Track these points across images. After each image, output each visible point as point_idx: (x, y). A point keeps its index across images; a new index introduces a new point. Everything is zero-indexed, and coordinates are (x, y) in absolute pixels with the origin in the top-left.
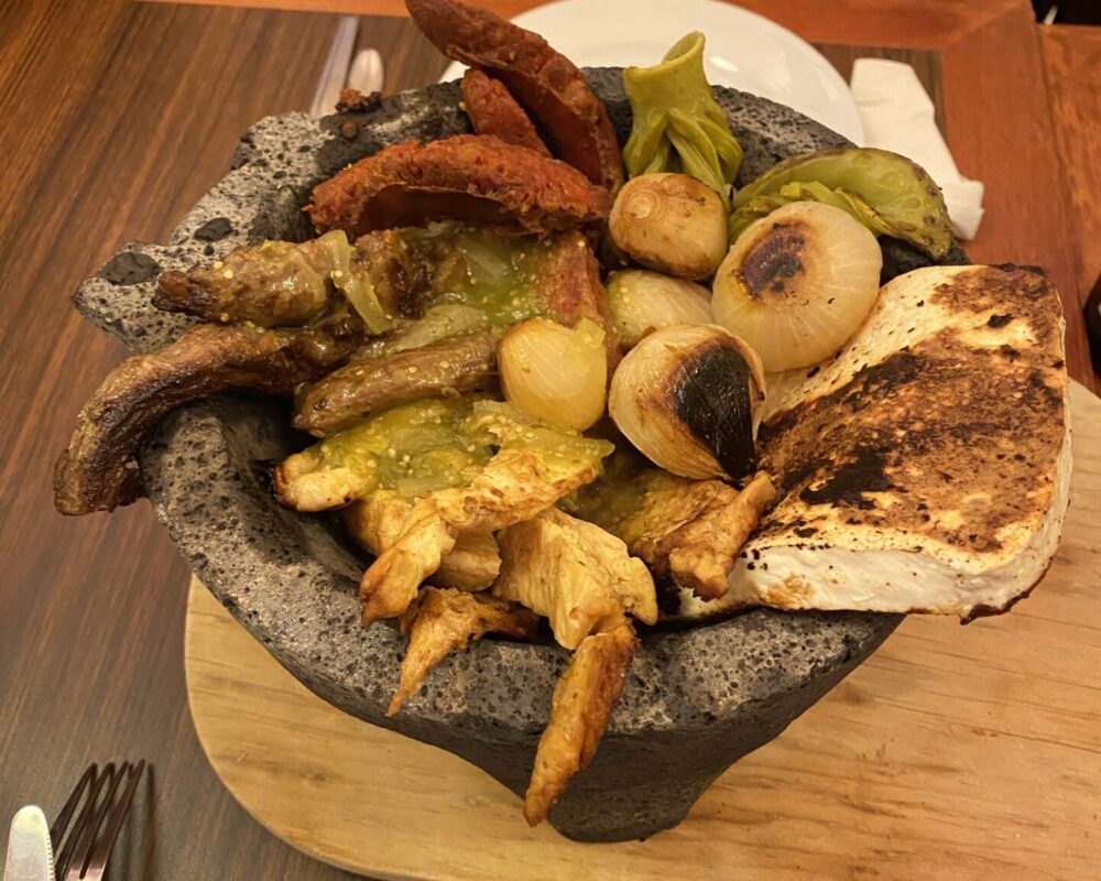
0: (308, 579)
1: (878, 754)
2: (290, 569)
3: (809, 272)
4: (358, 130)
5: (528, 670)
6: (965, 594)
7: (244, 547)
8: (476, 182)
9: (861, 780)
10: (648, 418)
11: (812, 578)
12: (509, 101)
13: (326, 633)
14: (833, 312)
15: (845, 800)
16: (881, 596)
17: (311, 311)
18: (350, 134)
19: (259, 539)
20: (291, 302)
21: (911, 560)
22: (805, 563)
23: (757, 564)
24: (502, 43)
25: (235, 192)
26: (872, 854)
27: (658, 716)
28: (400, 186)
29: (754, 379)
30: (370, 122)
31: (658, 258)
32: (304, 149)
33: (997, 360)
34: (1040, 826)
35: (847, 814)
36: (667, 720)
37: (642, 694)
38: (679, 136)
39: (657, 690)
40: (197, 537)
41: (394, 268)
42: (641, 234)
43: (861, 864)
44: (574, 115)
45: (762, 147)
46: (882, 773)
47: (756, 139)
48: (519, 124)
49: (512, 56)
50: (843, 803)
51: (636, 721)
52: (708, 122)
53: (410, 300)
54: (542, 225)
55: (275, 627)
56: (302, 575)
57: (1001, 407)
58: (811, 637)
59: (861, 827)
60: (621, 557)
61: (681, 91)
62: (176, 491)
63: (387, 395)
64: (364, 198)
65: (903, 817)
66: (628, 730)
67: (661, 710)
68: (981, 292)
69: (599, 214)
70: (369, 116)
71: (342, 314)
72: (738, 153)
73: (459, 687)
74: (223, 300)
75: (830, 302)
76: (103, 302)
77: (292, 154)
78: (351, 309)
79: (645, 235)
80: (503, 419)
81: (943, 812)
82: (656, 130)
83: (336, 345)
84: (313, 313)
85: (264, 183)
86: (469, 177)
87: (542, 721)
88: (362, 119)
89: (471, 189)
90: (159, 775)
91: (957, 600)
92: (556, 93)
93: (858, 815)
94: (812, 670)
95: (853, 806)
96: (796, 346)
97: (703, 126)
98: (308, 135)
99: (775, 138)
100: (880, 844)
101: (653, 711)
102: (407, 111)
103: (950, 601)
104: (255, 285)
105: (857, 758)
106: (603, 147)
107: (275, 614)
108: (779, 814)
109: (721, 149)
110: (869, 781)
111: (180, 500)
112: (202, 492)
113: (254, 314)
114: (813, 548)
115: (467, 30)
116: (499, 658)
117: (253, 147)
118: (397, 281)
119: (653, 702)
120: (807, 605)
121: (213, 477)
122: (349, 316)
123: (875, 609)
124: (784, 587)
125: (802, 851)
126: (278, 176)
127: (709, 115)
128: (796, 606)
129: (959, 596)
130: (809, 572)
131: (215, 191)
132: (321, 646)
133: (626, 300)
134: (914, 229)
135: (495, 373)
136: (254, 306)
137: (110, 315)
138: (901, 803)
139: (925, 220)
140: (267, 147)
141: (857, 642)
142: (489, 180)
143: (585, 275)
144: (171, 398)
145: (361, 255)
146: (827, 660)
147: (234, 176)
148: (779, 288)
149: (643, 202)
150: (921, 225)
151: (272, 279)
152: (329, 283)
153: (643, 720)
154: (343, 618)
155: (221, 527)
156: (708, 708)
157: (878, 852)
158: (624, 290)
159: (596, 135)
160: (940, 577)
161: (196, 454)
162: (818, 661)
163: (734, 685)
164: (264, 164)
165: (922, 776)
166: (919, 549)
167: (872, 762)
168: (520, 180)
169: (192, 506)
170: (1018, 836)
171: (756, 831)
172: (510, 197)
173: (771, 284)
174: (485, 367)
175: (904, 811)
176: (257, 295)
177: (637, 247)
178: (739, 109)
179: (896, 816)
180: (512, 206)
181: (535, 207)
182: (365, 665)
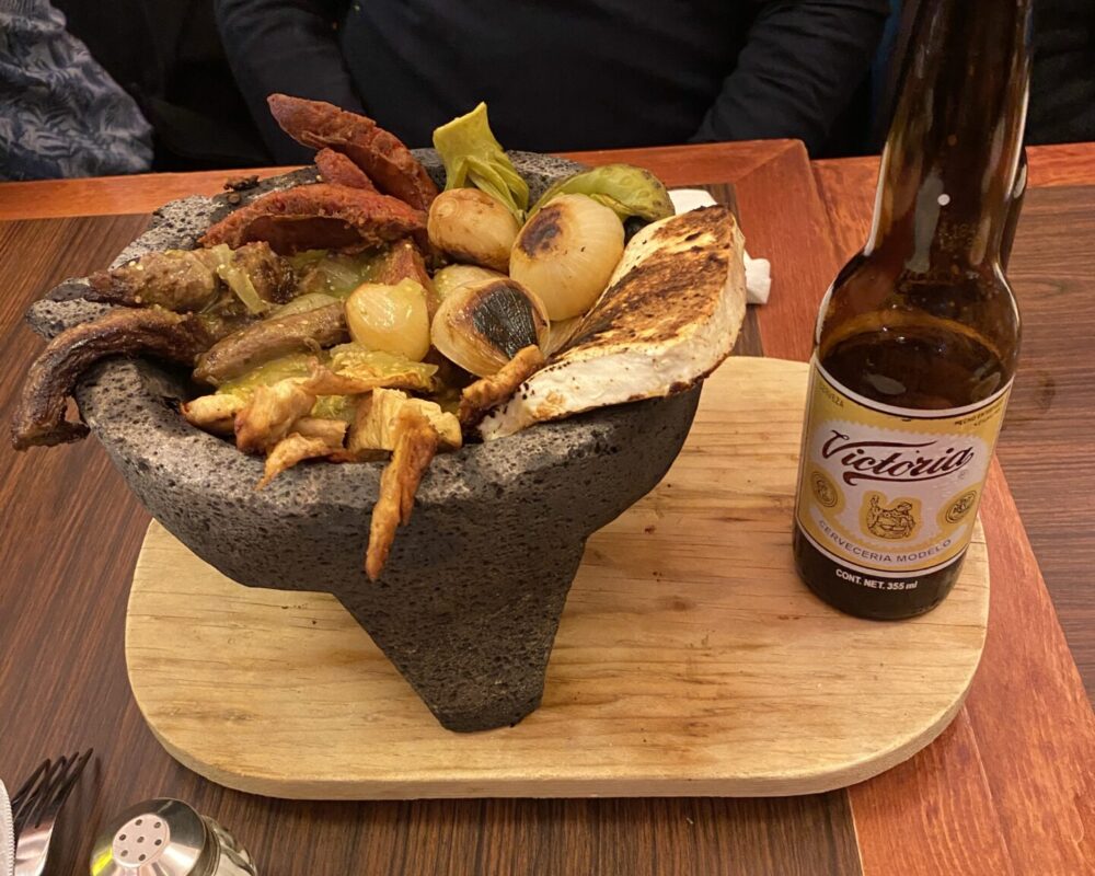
0: (201, 443)
1: (703, 643)
2: (187, 438)
3: (565, 232)
4: (241, 199)
5: (364, 474)
6: (662, 376)
7: (154, 430)
8: (325, 208)
9: (689, 662)
10: (455, 333)
11: (563, 390)
12: (350, 164)
13: (214, 471)
14: (586, 257)
15: (678, 677)
16: (609, 391)
17: (203, 296)
18: (235, 201)
19: (164, 425)
20: (187, 288)
21: (623, 360)
22: (557, 381)
23: (528, 393)
24: (342, 127)
25: (149, 243)
26: (702, 713)
27: (459, 488)
28: (268, 217)
29: (535, 309)
30: (250, 194)
31: (465, 249)
32: (201, 214)
33: (689, 255)
34: (840, 677)
35: (682, 688)
36: (466, 490)
37: (447, 478)
38: (479, 177)
39: (459, 475)
40: (118, 429)
41: (266, 267)
42: (448, 229)
43: (693, 721)
44: (400, 172)
45: (542, 183)
46: (707, 655)
47: (537, 178)
48: (360, 179)
49: (350, 134)
50: (677, 680)
51: (442, 493)
52: (497, 165)
53: (281, 293)
54: (378, 235)
55: (177, 472)
56: (196, 441)
57: (689, 276)
58: (569, 433)
59: (692, 695)
60: (438, 414)
61: (473, 142)
62: (103, 406)
63: (262, 344)
64: (242, 227)
65: (726, 684)
66: (437, 499)
67: (461, 484)
68: (683, 226)
69: (419, 225)
70: (249, 191)
71: (227, 300)
72: (525, 187)
73: (313, 489)
74: (136, 286)
75: (582, 250)
76: (49, 312)
77: (193, 218)
78: (235, 296)
79: (451, 229)
80: (351, 354)
81: (757, 676)
82: (460, 174)
83: (224, 324)
84: (206, 298)
85: (170, 236)
86: (318, 204)
87: (374, 501)
88: (244, 193)
89: (321, 213)
90: (105, 764)
91: (658, 383)
92: (385, 157)
93: (690, 687)
94: (569, 452)
95: (684, 681)
96: (565, 287)
97: (495, 168)
98: (204, 206)
99: (551, 175)
100: (709, 705)
101: (455, 486)
102: (278, 186)
103: (654, 384)
104: (160, 275)
105: (686, 648)
106: (425, 192)
107: (176, 465)
108: (624, 694)
109: (511, 185)
110: (695, 662)
111: (106, 411)
112: (123, 404)
113: (160, 297)
114: (560, 368)
115: (315, 120)
116: (344, 470)
117: (162, 217)
118: (268, 276)
119: (455, 481)
120: (563, 411)
121: (131, 396)
122: (232, 301)
123: (607, 402)
124: (546, 402)
125: (643, 717)
126: (180, 231)
127: (498, 161)
128: (556, 414)
129: (659, 379)
130: (561, 387)
131: (133, 244)
132: (211, 478)
133: (446, 282)
134: (645, 208)
135: (344, 330)
136: (160, 291)
137: (54, 319)
138: (723, 674)
139: (654, 203)
140: (172, 216)
141: (602, 434)
142: (334, 205)
143: (412, 265)
144: (99, 349)
145: (239, 257)
146: (580, 445)
147: (148, 235)
148: (546, 246)
149: (447, 207)
150: (650, 206)
151: (173, 271)
152: (216, 277)
153: (448, 491)
154: (227, 462)
155: (136, 422)
156: (494, 479)
157: (706, 710)
158: (444, 277)
159: (418, 183)
160: (644, 367)
161: (119, 385)
162: (574, 445)
163: (514, 465)
164: (171, 226)
165: (740, 653)
166: (626, 349)
167: (697, 649)
168: (355, 203)
169: (115, 413)
170: (819, 685)
171: (607, 708)
172: (350, 215)
173: (541, 245)
174: (337, 324)
175: (727, 680)
176: (162, 282)
177: (449, 242)
178: (524, 162)
179: (720, 684)
180: (351, 221)
181: (369, 220)
182: (243, 485)
